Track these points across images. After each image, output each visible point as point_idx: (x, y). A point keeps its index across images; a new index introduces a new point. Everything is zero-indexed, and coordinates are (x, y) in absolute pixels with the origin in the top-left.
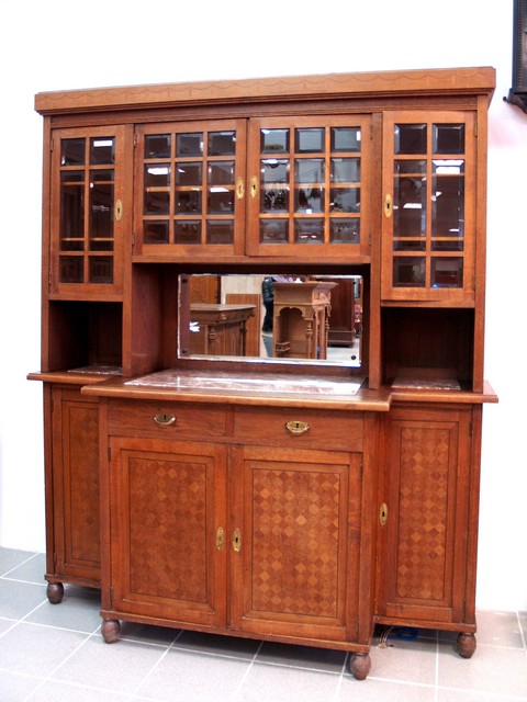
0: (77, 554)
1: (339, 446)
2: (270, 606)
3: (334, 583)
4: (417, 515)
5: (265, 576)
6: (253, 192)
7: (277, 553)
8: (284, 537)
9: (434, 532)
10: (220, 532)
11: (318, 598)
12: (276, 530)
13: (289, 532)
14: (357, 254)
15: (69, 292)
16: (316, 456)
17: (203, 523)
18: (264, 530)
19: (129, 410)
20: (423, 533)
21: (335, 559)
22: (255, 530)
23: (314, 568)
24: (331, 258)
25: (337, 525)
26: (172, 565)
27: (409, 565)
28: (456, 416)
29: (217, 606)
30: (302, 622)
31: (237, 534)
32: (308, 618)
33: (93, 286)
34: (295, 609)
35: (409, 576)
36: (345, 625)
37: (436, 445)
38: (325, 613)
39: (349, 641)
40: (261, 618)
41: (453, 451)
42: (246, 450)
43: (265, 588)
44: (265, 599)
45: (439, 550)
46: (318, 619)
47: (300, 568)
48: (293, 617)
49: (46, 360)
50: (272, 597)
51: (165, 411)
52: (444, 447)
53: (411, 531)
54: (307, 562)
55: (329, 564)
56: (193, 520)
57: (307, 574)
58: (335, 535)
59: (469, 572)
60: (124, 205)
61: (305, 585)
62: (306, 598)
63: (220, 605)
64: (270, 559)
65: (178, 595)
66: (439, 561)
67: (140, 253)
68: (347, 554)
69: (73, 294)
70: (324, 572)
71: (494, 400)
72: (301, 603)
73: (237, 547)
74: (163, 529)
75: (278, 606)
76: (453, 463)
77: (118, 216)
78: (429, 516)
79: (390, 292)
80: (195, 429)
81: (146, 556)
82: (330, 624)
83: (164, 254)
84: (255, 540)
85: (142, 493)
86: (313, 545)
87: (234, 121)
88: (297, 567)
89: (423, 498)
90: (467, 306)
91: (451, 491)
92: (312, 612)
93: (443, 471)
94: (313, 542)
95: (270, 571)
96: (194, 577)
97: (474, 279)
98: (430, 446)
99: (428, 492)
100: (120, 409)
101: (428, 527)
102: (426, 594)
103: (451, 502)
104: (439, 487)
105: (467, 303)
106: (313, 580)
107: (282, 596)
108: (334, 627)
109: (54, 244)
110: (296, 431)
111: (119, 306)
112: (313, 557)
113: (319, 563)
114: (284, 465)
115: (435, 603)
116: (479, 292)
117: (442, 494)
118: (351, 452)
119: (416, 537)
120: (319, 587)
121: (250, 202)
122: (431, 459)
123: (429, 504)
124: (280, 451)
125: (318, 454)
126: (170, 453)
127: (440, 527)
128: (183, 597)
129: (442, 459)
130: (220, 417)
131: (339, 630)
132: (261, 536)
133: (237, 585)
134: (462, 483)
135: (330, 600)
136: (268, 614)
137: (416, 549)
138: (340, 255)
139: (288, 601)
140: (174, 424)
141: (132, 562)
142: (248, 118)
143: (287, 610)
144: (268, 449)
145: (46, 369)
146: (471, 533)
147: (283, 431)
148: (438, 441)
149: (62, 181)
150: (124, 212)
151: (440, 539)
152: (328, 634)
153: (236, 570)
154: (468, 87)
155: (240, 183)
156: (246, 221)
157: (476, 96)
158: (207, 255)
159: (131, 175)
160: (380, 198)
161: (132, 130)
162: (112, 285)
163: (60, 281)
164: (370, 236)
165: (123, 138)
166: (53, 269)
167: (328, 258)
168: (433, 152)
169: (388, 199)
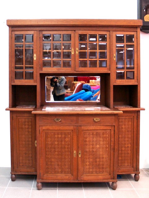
0: (21, 165)
1: (108, 124)
2: (89, 172)
3: (107, 163)
4: (123, 143)
5: (88, 163)
6: (77, 52)
7: (91, 156)
8: (93, 151)
9: (128, 147)
10: (75, 152)
11: (103, 168)
12: (91, 150)
13: (94, 150)
14: (106, 70)
15: (18, 82)
16: (102, 128)
17: (69, 150)
18: (87, 150)
19: (46, 118)
20: (125, 147)
21: (107, 156)
22: (85, 150)
23: (102, 160)
24: (99, 71)
25: (108, 147)
26: (60, 163)
27: (121, 157)
28: (133, 114)
29: (74, 174)
30: (98, 176)
31: (80, 152)
32: (100, 174)
33: (26, 80)
34: (96, 172)
35: (122, 160)
36: (110, 175)
37: (128, 123)
38: (105, 172)
39: (111, 179)
40: (87, 176)
41: (132, 124)
42: (82, 127)
43: (88, 167)
44: (88, 170)
45: (129, 152)
46: (103, 174)
47: (98, 160)
48: (96, 174)
49: (11, 104)
50: (90, 169)
51: (57, 117)
52: (130, 123)
53: (122, 147)
54: (99, 158)
55: (106, 158)
56: (66, 150)
57: (100, 161)
58: (107, 149)
59: (138, 157)
60: (37, 55)
61: (99, 165)
62: (99, 168)
63: (75, 173)
64: (89, 158)
65: (61, 172)
66: (129, 155)
67: (42, 70)
68: (110, 154)
69: (20, 83)
70: (104, 160)
71: (144, 109)
72: (98, 170)
73: (80, 156)
74: (56, 153)
75: (92, 172)
76: (133, 127)
77: (35, 59)
78: (127, 143)
79: (115, 81)
80: (66, 122)
81: (51, 162)
82: (106, 175)
83: (50, 70)
84: (85, 153)
85: (50, 143)
86: (101, 153)
89: (125, 138)
91: (132, 135)
92: (101, 172)
93: (130, 130)
94: (101, 152)
95: (89, 162)
96: (67, 166)
97: (137, 77)
98: (126, 123)
99: (126, 136)
100: (43, 117)
101: (126, 146)
102: (126, 164)
103: (132, 138)
104: (129, 134)
105: (136, 84)
106: (101, 163)
107: (93, 168)
109: (13, 68)
110: (96, 121)
111: (35, 86)
112: (101, 156)
113: (103, 158)
114: (93, 131)
115: (129, 167)
116: (138, 80)
117: (130, 136)
118: (111, 126)
119: (123, 149)
120: (103, 165)
121: (76, 55)
122: (127, 126)
123: (126, 139)
124: (92, 127)
125: (103, 127)
126: (59, 130)
127: (129, 145)
128: (63, 173)
129: (130, 126)
130: (75, 118)
131: (109, 176)
132: (86, 152)
133: (80, 167)
134: (135, 133)
135: (106, 168)
136: (89, 174)
137: (123, 152)
138: (101, 71)
139: (94, 170)
140: (60, 121)
141: (46, 164)
142: (75, 31)
143: (94, 173)
144: (89, 127)
146: (138, 146)
147: (93, 121)
148: (129, 122)
149: (15, 47)
150: (37, 58)
151: (129, 149)
152: (106, 178)
153: (80, 162)
154: (135, 25)
155: (73, 50)
156: (75, 61)
157: (137, 27)
158: (63, 71)
159: (39, 46)
160: (113, 55)
161: (39, 33)
162: (33, 80)
163: (15, 79)
164: (110, 65)
165: (36, 35)
166: (13, 75)
167: (98, 71)
168: (126, 43)
169: (115, 55)
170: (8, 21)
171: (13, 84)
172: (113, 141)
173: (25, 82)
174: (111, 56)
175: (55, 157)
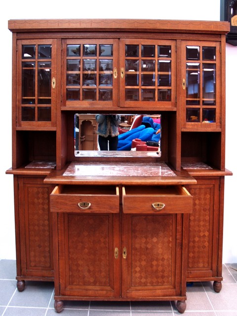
0: (33, 264)
2: (140, 284)
3: (170, 269)
4: (197, 228)
5: (138, 269)
6: (122, 76)
7: (144, 257)
8: (147, 248)
9: (204, 236)
10: (116, 250)
11: (163, 277)
12: (143, 246)
13: (149, 246)
14: (170, 107)
15: (27, 126)
17: (107, 245)
18: (137, 246)
20: (199, 236)
21: (170, 257)
22: (133, 247)
23: (161, 262)
24: (159, 108)
25: (171, 240)
26: (92, 268)
27: (193, 252)
28: (213, 182)
29: (115, 287)
30: (155, 290)
31: (125, 250)
32: (158, 287)
33: (40, 122)
34: (152, 284)
35: (194, 257)
36: (175, 288)
37: (205, 195)
38: (166, 284)
39: (177, 296)
40: (136, 290)
41: (212, 197)
43: (138, 275)
44: (138, 280)
45: (206, 244)
46: (163, 287)
47: (154, 263)
48: (151, 287)
49: (15, 163)
50: (141, 278)
52: (208, 196)
53: (194, 237)
54: (157, 260)
55: (168, 260)
56: (102, 245)
57: (158, 265)
58: (170, 245)
59: (219, 253)
60: (56, 80)
61: (157, 271)
62: (157, 277)
63: (116, 286)
64: (140, 260)
65: (95, 283)
66: (206, 249)
67: (65, 105)
68: (176, 254)
69: (29, 127)
70: (165, 264)
71: (231, 174)
72: (155, 280)
73: (124, 257)
74: (86, 250)
75: (144, 283)
76: (212, 204)
77: (53, 86)
78: (202, 229)
79: (185, 125)
81: (78, 265)
82: (168, 288)
83: (78, 106)
84: (133, 252)
86: (160, 251)
87: (112, 40)
88: (153, 263)
89: (199, 221)
90: (218, 131)
91: (211, 216)
92: (160, 284)
93: (208, 207)
94: (160, 250)
95: (140, 266)
96: (103, 273)
97: (220, 118)
98: (202, 196)
99: (202, 218)
101: (202, 234)
102: (201, 265)
103: (211, 221)
104: (206, 215)
105: (218, 130)
106: (160, 268)
107: (146, 278)
108: (170, 290)
109: (19, 101)
111: (54, 133)
112: (160, 257)
113: (163, 259)
116: (222, 124)
117: (207, 218)
119: (197, 239)
120: (163, 271)
121: (121, 80)
122: (203, 202)
123: (202, 223)
127: (207, 234)
128: (97, 284)
129: (207, 202)
131: (172, 291)
132: (136, 249)
133: (125, 275)
134: (216, 213)
135: (168, 277)
136: (140, 288)
137: (197, 245)
138: (163, 107)
139: (149, 280)
141: (70, 269)
142: (119, 39)
143: (148, 284)
145: (15, 167)
146: (220, 235)
148: (206, 194)
149: (22, 67)
150: (56, 84)
151: (207, 239)
152: (168, 293)
153: (125, 268)
154: (218, 30)
155: (115, 71)
156: (119, 89)
157: (221, 35)
158: (99, 106)
159: (60, 65)
160: (181, 80)
161: (60, 42)
162: (50, 122)
163: (22, 120)
164: (176, 98)
165: (56, 46)
166: (18, 113)
167: (157, 108)
168: (203, 60)
169: (184, 80)
170: (10, 22)
171: (19, 129)
172: (180, 231)
173: (38, 126)
174: (178, 82)
175: (84, 259)
